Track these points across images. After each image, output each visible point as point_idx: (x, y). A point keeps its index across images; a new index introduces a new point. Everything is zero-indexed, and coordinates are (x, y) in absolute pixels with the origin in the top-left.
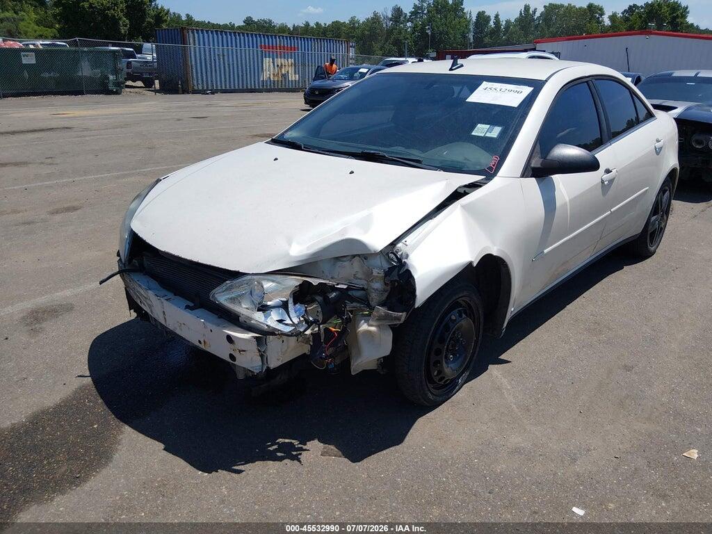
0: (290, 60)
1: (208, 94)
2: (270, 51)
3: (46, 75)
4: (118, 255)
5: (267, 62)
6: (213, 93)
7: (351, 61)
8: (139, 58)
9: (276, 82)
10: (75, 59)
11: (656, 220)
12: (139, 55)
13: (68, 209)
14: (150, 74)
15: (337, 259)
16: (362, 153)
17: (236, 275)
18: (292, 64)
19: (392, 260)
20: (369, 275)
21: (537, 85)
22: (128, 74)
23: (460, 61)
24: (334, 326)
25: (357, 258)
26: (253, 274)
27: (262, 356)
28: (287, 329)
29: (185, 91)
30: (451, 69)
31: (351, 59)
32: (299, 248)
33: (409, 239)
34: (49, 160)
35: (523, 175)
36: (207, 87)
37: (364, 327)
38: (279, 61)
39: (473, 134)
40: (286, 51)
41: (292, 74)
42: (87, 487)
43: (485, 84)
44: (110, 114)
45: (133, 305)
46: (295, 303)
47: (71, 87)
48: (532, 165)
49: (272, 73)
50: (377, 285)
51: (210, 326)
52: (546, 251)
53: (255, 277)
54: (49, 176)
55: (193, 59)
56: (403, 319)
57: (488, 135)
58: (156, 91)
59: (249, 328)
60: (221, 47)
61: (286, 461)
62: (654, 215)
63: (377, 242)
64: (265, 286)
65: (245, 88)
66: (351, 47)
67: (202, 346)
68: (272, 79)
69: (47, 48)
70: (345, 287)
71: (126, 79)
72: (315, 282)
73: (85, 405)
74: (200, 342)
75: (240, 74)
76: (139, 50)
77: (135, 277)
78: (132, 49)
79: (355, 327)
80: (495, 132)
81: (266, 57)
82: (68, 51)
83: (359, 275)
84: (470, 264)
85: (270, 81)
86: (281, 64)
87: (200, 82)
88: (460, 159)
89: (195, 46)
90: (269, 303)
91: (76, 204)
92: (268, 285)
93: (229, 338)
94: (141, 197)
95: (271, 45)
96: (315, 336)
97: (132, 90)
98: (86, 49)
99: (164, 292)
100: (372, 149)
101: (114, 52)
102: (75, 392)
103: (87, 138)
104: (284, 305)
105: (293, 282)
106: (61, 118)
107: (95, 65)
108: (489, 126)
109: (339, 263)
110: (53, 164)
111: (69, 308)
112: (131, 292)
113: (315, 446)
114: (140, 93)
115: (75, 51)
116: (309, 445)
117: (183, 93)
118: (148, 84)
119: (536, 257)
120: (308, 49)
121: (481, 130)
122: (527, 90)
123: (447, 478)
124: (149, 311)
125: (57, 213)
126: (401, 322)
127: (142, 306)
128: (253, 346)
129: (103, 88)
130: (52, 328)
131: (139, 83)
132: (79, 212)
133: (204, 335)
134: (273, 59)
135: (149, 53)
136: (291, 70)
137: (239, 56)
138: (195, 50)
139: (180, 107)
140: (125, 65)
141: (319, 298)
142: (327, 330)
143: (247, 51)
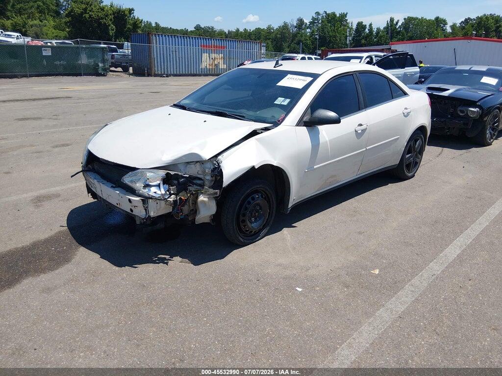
0: (220, 55)
1: (164, 77)
2: (207, 48)
3: (58, 63)
4: (82, 163)
5: (205, 56)
6: (167, 76)
7: (262, 56)
8: (121, 52)
9: (211, 70)
10: (76, 52)
11: (411, 157)
12: (121, 50)
13: (63, 145)
14: (127, 63)
15: (188, 163)
16: (216, 112)
17: (134, 169)
18: (222, 57)
19: (215, 164)
20: (204, 172)
21: (315, 76)
22: (112, 63)
23: (280, 62)
24: (183, 196)
25: (198, 163)
26: (142, 169)
27: (145, 209)
28: (158, 196)
29: (149, 75)
30: (275, 67)
31: (263, 54)
32: (168, 157)
33: (225, 154)
34: (55, 117)
35: (298, 125)
36: (164, 72)
37: (202, 198)
38: (213, 56)
39: (275, 103)
40: (218, 49)
41: (221, 64)
42: (57, 271)
43: (289, 76)
44: (98, 89)
45: (89, 190)
46: (164, 184)
47: (74, 71)
48: (304, 120)
49: (208, 63)
50: (208, 177)
51: (122, 195)
52: (315, 167)
53: (143, 170)
54: (54, 126)
55: (155, 53)
56: (218, 193)
57: (282, 103)
58: (130, 74)
59: (139, 196)
60: (174, 46)
61: (161, 264)
62: (407, 154)
63: (207, 155)
64: (148, 175)
65: (189, 73)
66: (263, 46)
67: (118, 206)
68: (208, 68)
69: (59, 45)
70: (188, 176)
71: (111, 66)
72: (172, 173)
73: (60, 239)
74: (117, 204)
75: (187, 64)
76: (121, 47)
77: (89, 174)
78: (115, 47)
79: (197, 198)
80: (286, 102)
81: (204, 53)
82: (72, 48)
83: (200, 173)
84: (253, 167)
85: (207, 69)
86: (215, 57)
87: (159, 69)
88: (265, 116)
89: (157, 45)
90: (150, 184)
91: (68, 142)
92: (149, 174)
93: (130, 200)
94: (96, 133)
95: (208, 45)
96: (175, 202)
97: (114, 73)
98: (84, 46)
99: (102, 180)
100: (221, 110)
101: (103, 48)
102: (56, 233)
103: (80, 104)
104: (159, 186)
105: (163, 173)
106: (65, 91)
107: (89, 57)
108: (283, 99)
109: (188, 166)
110: (57, 119)
111: (57, 196)
112: (89, 184)
113: (177, 259)
114: (119, 75)
115: (77, 48)
116: (174, 258)
117: (148, 76)
118: (125, 70)
119: (308, 170)
120: (233, 48)
121: (280, 101)
122: (310, 79)
123: (239, 274)
124: (95, 191)
125: (56, 147)
126: (218, 195)
127: (92, 189)
128: (141, 204)
129: (95, 72)
130: (47, 205)
131: (120, 69)
132: (69, 147)
133: (119, 200)
134: (209, 54)
135: (127, 49)
136: (221, 62)
137: (186, 52)
138: (157, 48)
139: (143, 85)
140: (109, 57)
141: (176, 182)
142: (180, 198)
143: (192, 49)
